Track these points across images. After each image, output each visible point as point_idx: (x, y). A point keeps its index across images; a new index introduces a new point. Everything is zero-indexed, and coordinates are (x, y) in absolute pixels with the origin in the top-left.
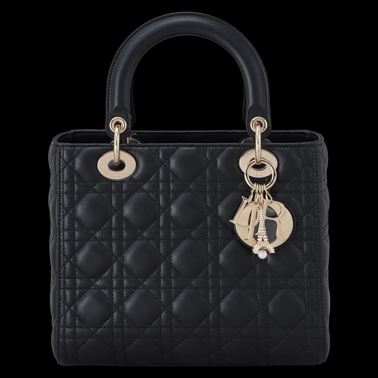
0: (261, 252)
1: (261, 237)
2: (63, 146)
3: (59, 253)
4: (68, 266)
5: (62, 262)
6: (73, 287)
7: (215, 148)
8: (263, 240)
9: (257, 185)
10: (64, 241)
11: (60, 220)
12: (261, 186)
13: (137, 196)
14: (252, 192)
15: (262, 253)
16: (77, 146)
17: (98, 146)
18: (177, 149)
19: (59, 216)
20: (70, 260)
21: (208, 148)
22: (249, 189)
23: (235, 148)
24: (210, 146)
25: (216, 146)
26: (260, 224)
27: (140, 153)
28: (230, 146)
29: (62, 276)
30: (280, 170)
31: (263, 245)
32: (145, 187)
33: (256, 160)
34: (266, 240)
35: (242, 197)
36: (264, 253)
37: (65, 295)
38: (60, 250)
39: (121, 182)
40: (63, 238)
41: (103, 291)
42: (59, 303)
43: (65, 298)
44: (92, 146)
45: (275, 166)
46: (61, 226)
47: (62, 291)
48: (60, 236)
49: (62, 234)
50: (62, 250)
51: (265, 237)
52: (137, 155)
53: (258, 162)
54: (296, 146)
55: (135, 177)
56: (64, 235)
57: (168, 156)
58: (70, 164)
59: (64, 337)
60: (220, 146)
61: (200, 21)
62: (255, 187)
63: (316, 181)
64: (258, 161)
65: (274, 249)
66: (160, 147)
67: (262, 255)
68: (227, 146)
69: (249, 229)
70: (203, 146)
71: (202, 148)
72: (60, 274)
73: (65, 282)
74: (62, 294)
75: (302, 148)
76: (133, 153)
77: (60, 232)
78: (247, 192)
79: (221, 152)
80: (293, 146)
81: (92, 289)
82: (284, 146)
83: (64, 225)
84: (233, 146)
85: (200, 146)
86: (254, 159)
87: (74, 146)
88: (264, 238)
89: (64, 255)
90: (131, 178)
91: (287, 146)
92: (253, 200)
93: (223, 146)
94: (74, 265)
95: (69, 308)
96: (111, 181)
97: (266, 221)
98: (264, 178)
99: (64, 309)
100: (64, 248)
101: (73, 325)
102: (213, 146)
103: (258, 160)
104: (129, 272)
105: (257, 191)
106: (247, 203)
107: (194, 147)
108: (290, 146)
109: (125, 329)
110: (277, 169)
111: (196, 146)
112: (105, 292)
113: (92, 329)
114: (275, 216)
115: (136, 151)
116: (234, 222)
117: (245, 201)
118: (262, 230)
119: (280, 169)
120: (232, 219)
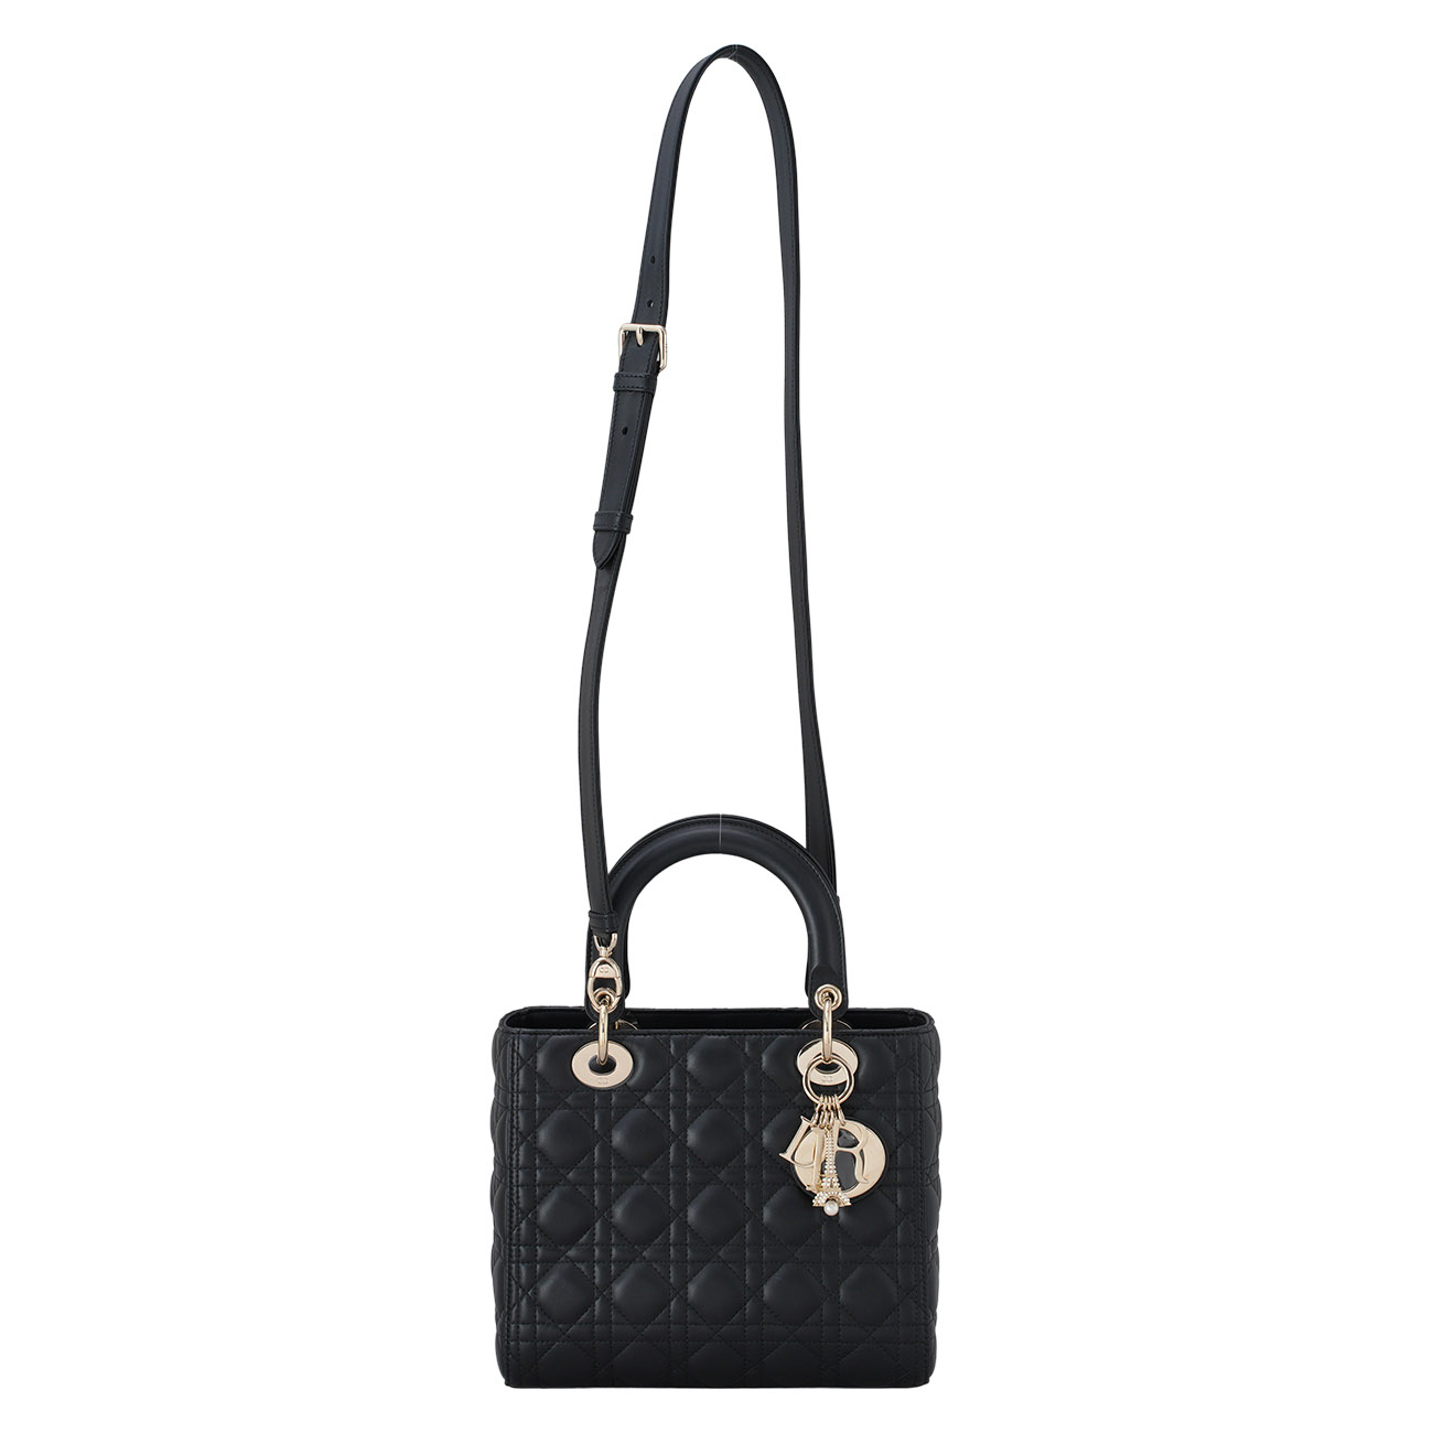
0: (829, 1205)
1: (829, 1180)
2: (519, 1033)
3: (511, 1205)
4: (523, 1225)
5: (514, 1219)
6: (531, 1261)
7: (759, 1036)
8: (831, 1186)
9: (825, 1098)
10: (518, 1186)
11: (512, 1153)
12: (831, 1099)
13: (634, 1114)
14: (817, 1109)
15: (831, 1206)
16: (541, 1034)
17: (573, 1033)
18: (698, 1039)
19: (512, 1146)
20: (527, 1215)
21: (747, 1037)
22: (813, 1105)
23: (791, 1037)
24: (751, 1034)
25: (760, 1034)
26: (828, 1159)
27: (640, 1045)
28: (782, 1034)
29: (514, 1241)
30: (861, 1074)
31: (832, 1193)
32: (647, 1099)
33: (823, 1057)
34: (837, 1185)
35: (802, 1116)
36: (835, 1206)
37: (518, 1272)
38: (511, 1199)
39: (610, 1091)
40: (517, 1181)
41: (579, 1265)
42: (510, 1285)
43: (519, 1278)
44: (563, 1034)
45: (853, 1068)
46: (514, 1162)
47: (514, 1265)
48: (511, 1177)
49: (514, 1175)
50: (515, 1201)
51: (836, 1180)
52: (635, 1048)
53: (826, 1060)
54: (888, 1034)
55: (631, 1083)
56: (517, 1176)
57: (683, 1050)
58: (529, 1062)
59: (517, 1339)
60: (766, 1034)
61: (742, 834)
62: (821, 1101)
65: (850, 1201)
66: (671, 1035)
67: (831, 1210)
68: (777, 1034)
69: (813, 1166)
70: (740, 1034)
71: (737, 1037)
72: (511, 1239)
73: (519, 1251)
74: (513, 1271)
75: (897, 1036)
76: (629, 1045)
77: (512, 1172)
78: (809, 1109)
79: (769, 1042)
80: (883, 1034)
81: (562, 1262)
82: (868, 1035)
83: (518, 1160)
84: (787, 1034)
85: (735, 1034)
86: (820, 1055)
87: (535, 1034)
88: (835, 1183)
89: (518, 1208)
90: (624, 1085)
91: (873, 1035)
92: (818, 1123)
93: (772, 1034)
94: (533, 1224)
95: (525, 1292)
96: (593, 1090)
97: (838, 1154)
98: (836, 1086)
99: (518, 1294)
100: (518, 1197)
101: (531, 1321)
102: (755, 1034)
103: (827, 1057)
104: (620, 1235)
105: (824, 1108)
106: (809, 1128)
107: (725, 1035)
108: (879, 1035)
109: (613, 1326)
110: (856, 1074)
111: (729, 1034)
112: (583, 1267)
113: (560, 1326)
114: (854, 1145)
115: (633, 1042)
116: (787, 1156)
117: (805, 1124)
118: (831, 1168)
119: (862, 1072)
120: (784, 1151)
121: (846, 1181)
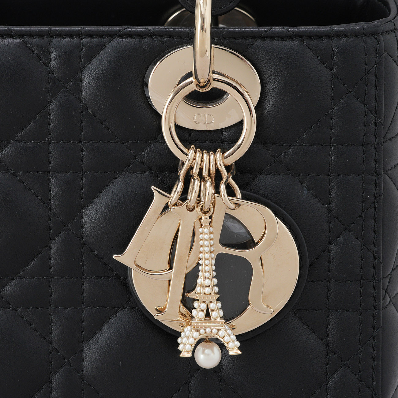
0: (204, 351)
1: (203, 306)
7: (76, 40)
8: (208, 315)
9: (198, 154)
12: (209, 155)
14: (182, 173)
15: (207, 351)
21: (56, 41)
22: (176, 163)
23: (135, 40)
24: (61, 35)
25: (79, 35)
26: (200, 268)
28: (121, 36)
31: (208, 330)
33: (196, 78)
34: (217, 314)
35: (153, 187)
36: (213, 351)
45: (254, 98)
51: (215, 306)
53: (202, 85)
54: (319, 36)
60: (90, 35)
62: (191, 159)
63: (372, 139)
64: (201, 79)
65: (238, 344)
67: (207, 359)
68: (111, 35)
69: (170, 281)
70: (41, 35)
71: (36, 40)
75: (335, 41)
78: (168, 172)
79: (94, 52)
80: (309, 36)
82: (281, 37)
84: (130, 35)
85: (31, 35)
86: (189, 75)
88: (213, 311)
91: (291, 37)
92: (184, 196)
93: (100, 35)
97: (221, 260)
98: (221, 131)
102: (70, 35)
103: (203, 76)
105: (195, 172)
106: (166, 207)
107: (13, 38)
108: (300, 37)
110: (259, 107)
111: (20, 35)
114: (249, 244)
116: (125, 260)
118: (206, 286)
119: (269, 106)
120: (121, 250)
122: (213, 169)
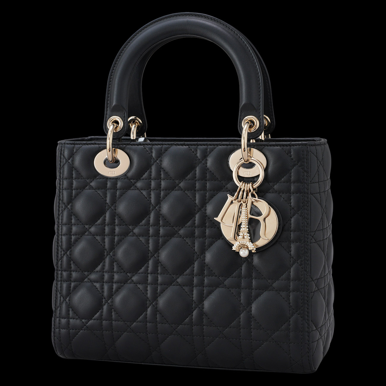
0: (242, 250)
1: (242, 234)
2: (65, 144)
3: (58, 246)
4: (65, 258)
5: (59, 255)
6: (69, 280)
7: (206, 147)
9: (244, 184)
10: (61, 235)
11: (59, 215)
13: (131, 193)
14: (238, 190)
16: (77, 144)
17: (96, 144)
18: (169, 148)
19: (59, 211)
20: (66, 253)
21: (199, 147)
23: (225, 147)
24: (201, 145)
25: (207, 145)
27: (135, 151)
28: (221, 145)
29: (59, 268)
30: (270, 169)
31: (243, 242)
32: (139, 184)
33: (243, 159)
34: (247, 237)
35: (228, 195)
37: (61, 287)
38: (58, 243)
39: (116, 179)
40: (62, 232)
41: (95, 284)
42: (57, 295)
43: (61, 290)
44: (90, 144)
46: (60, 221)
47: (59, 283)
48: (58, 230)
50: (60, 244)
51: (247, 235)
52: (131, 153)
53: (246, 161)
54: (287, 145)
55: (130, 174)
56: (62, 229)
57: (160, 154)
58: (70, 161)
59: (59, 327)
60: (211, 145)
62: (241, 186)
63: (306, 181)
66: (154, 145)
67: (244, 253)
68: (217, 145)
70: (194, 145)
71: (193, 147)
72: (57, 267)
73: (61, 274)
74: (59, 286)
75: (292, 147)
76: (128, 151)
77: (58, 226)
79: (212, 150)
80: (283, 145)
81: (85, 282)
82: (274, 145)
83: (62, 219)
84: (224, 145)
85: (191, 145)
87: (74, 144)
88: (245, 236)
89: (61, 248)
90: (125, 175)
91: (277, 145)
92: (237, 197)
93: (214, 145)
94: (70, 259)
95: (65, 300)
96: (107, 178)
97: (250, 220)
98: (253, 178)
99: (60, 300)
100: (62, 242)
101: (68, 317)
102: (204, 145)
103: (246, 159)
104: (120, 266)
106: (232, 201)
107: (186, 146)
108: (280, 145)
109: (113, 322)
110: (266, 170)
111: (188, 145)
112: (98, 285)
113: (83, 320)
114: (260, 214)
115: (130, 149)
118: (244, 228)
120: (217, 216)
121: (254, 235)
122: (248, 189)
